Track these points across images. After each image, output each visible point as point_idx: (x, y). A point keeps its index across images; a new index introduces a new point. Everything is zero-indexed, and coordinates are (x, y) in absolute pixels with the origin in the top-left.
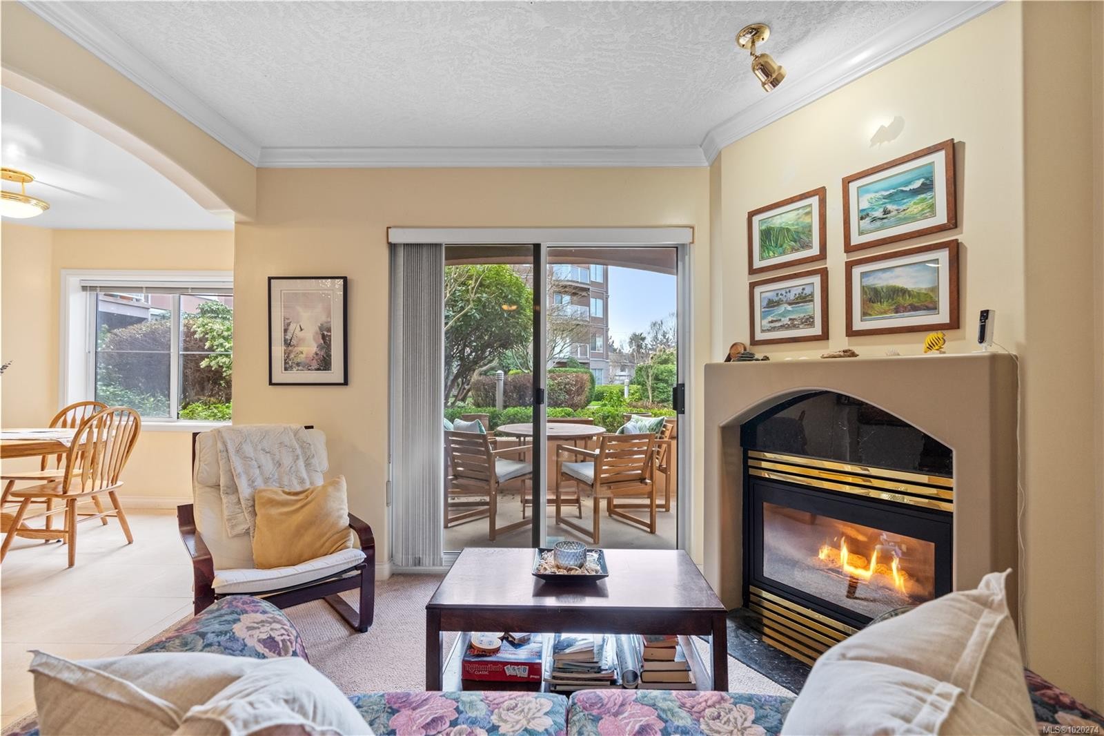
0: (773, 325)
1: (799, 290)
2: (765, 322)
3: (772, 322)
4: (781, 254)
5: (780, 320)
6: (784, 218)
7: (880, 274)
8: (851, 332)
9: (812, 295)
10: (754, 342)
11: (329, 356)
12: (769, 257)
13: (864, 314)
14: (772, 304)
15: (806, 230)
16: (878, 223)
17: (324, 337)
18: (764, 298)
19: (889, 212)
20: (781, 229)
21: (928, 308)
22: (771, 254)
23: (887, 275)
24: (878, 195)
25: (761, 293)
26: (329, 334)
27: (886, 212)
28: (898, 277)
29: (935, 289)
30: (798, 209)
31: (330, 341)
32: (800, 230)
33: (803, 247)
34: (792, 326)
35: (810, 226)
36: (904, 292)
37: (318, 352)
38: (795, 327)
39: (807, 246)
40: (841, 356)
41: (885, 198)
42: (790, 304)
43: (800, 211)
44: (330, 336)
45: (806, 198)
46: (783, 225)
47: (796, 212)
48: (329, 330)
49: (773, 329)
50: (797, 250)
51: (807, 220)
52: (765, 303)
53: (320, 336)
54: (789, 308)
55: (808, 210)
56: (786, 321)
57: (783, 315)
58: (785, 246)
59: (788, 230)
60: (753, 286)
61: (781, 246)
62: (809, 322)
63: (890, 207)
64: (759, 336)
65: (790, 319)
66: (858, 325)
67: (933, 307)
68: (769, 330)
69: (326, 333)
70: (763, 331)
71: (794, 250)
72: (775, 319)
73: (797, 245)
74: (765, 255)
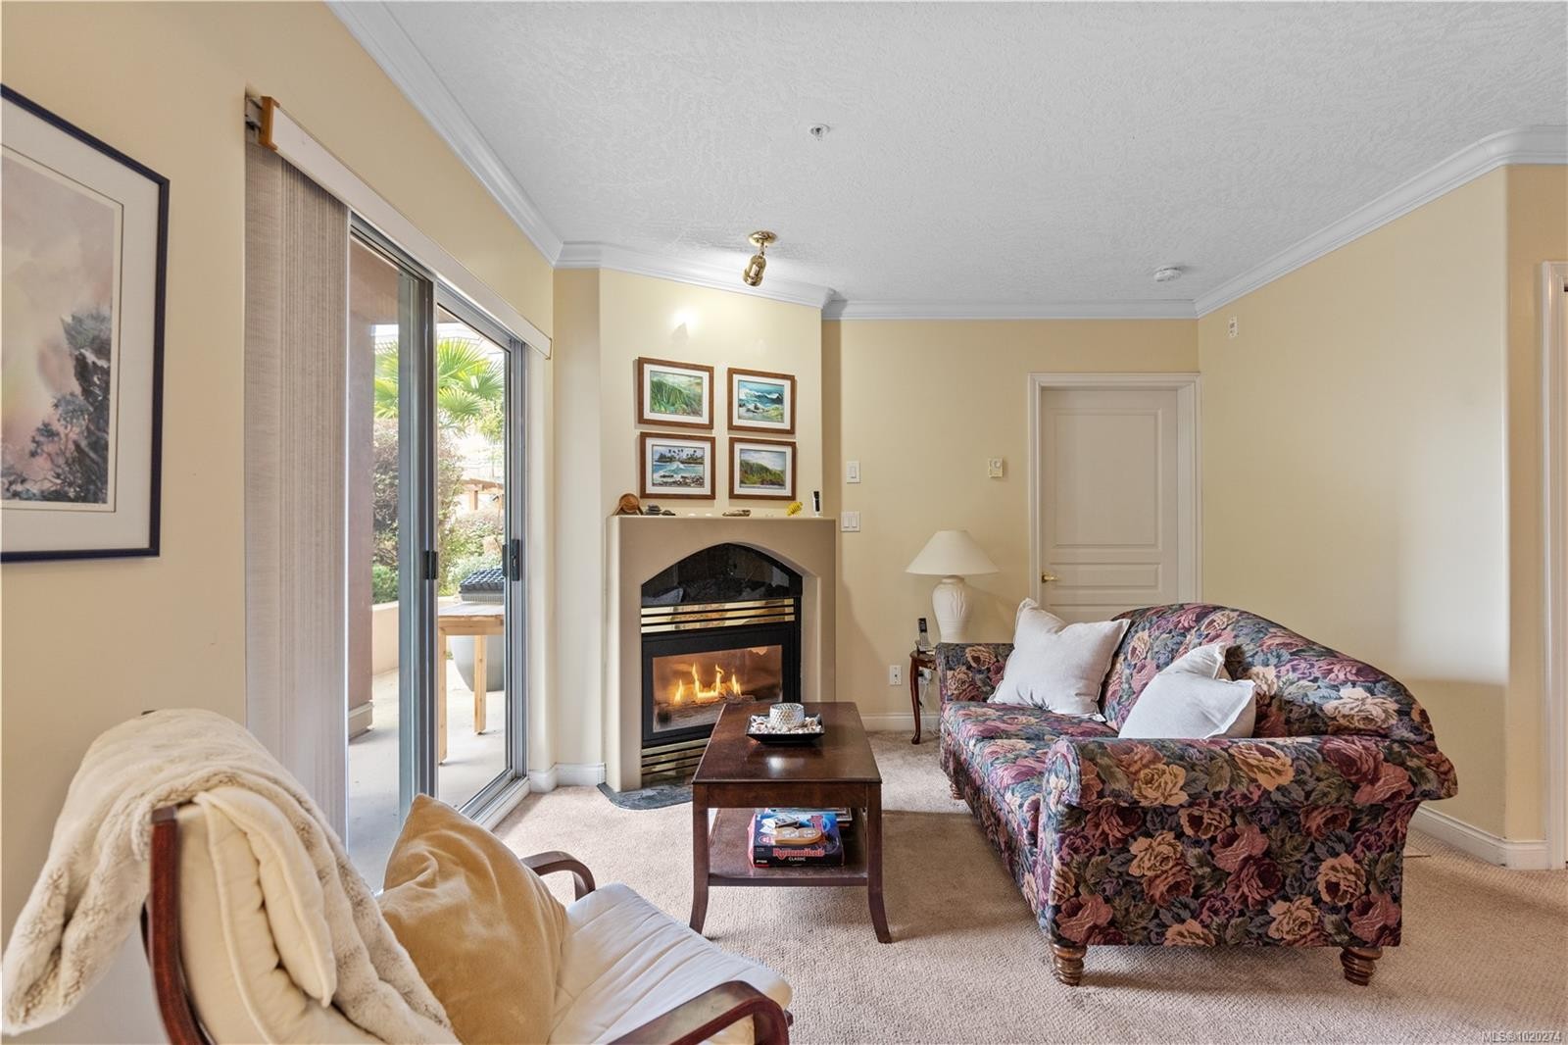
0: (665, 480)
1: (691, 452)
2: (657, 476)
3: (664, 476)
4: (672, 413)
5: (672, 476)
6: (676, 379)
7: (752, 453)
8: (732, 496)
9: (702, 458)
10: (644, 495)
11: (100, 446)
12: (660, 412)
13: (742, 482)
14: (664, 459)
15: (697, 399)
16: (751, 414)
17: (83, 370)
18: (657, 451)
19: (758, 409)
20: (674, 389)
21: (780, 485)
22: (663, 409)
23: (757, 455)
24: (753, 392)
25: (653, 446)
26: (101, 363)
27: (756, 408)
28: (763, 458)
29: (783, 472)
30: (690, 376)
31: (106, 389)
32: (691, 396)
33: (694, 413)
34: (683, 483)
35: (701, 397)
36: (767, 470)
37: (57, 426)
38: (686, 484)
39: (697, 413)
40: (740, 515)
41: (756, 397)
42: (682, 463)
43: (692, 379)
44: (107, 372)
45: (699, 370)
46: (676, 385)
47: (689, 379)
48: (103, 349)
49: (665, 484)
50: (688, 414)
51: (698, 390)
52: (657, 457)
53: (70, 366)
54: (682, 466)
55: (699, 381)
56: (678, 478)
57: (675, 471)
58: (676, 406)
59: (680, 392)
60: (644, 436)
61: (673, 405)
62: (699, 482)
63: (759, 405)
64: (650, 489)
65: (682, 477)
66: (738, 490)
67: (781, 484)
68: (660, 485)
69: (91, 357)
70: (654, 484)
71: (685, 412)
72: (667, 474)
73: (689, 410)
74: (657, 408)
